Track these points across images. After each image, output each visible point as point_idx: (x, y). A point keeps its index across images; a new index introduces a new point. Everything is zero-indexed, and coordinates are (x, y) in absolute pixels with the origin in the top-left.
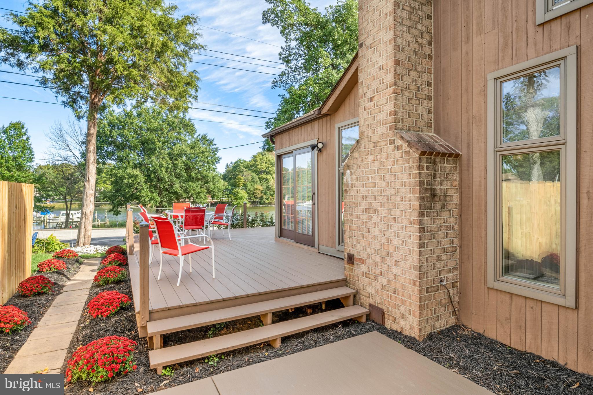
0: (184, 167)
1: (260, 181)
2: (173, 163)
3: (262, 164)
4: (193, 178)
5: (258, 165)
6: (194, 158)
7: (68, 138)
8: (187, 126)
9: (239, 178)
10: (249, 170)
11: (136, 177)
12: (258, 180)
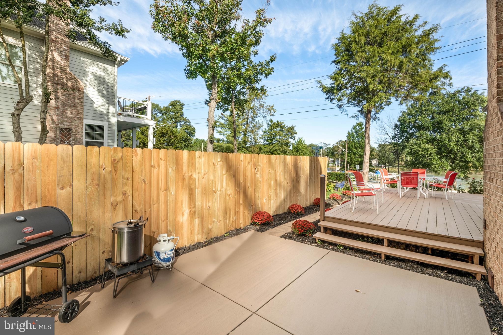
7: (387, 127)
11: (427, 149)
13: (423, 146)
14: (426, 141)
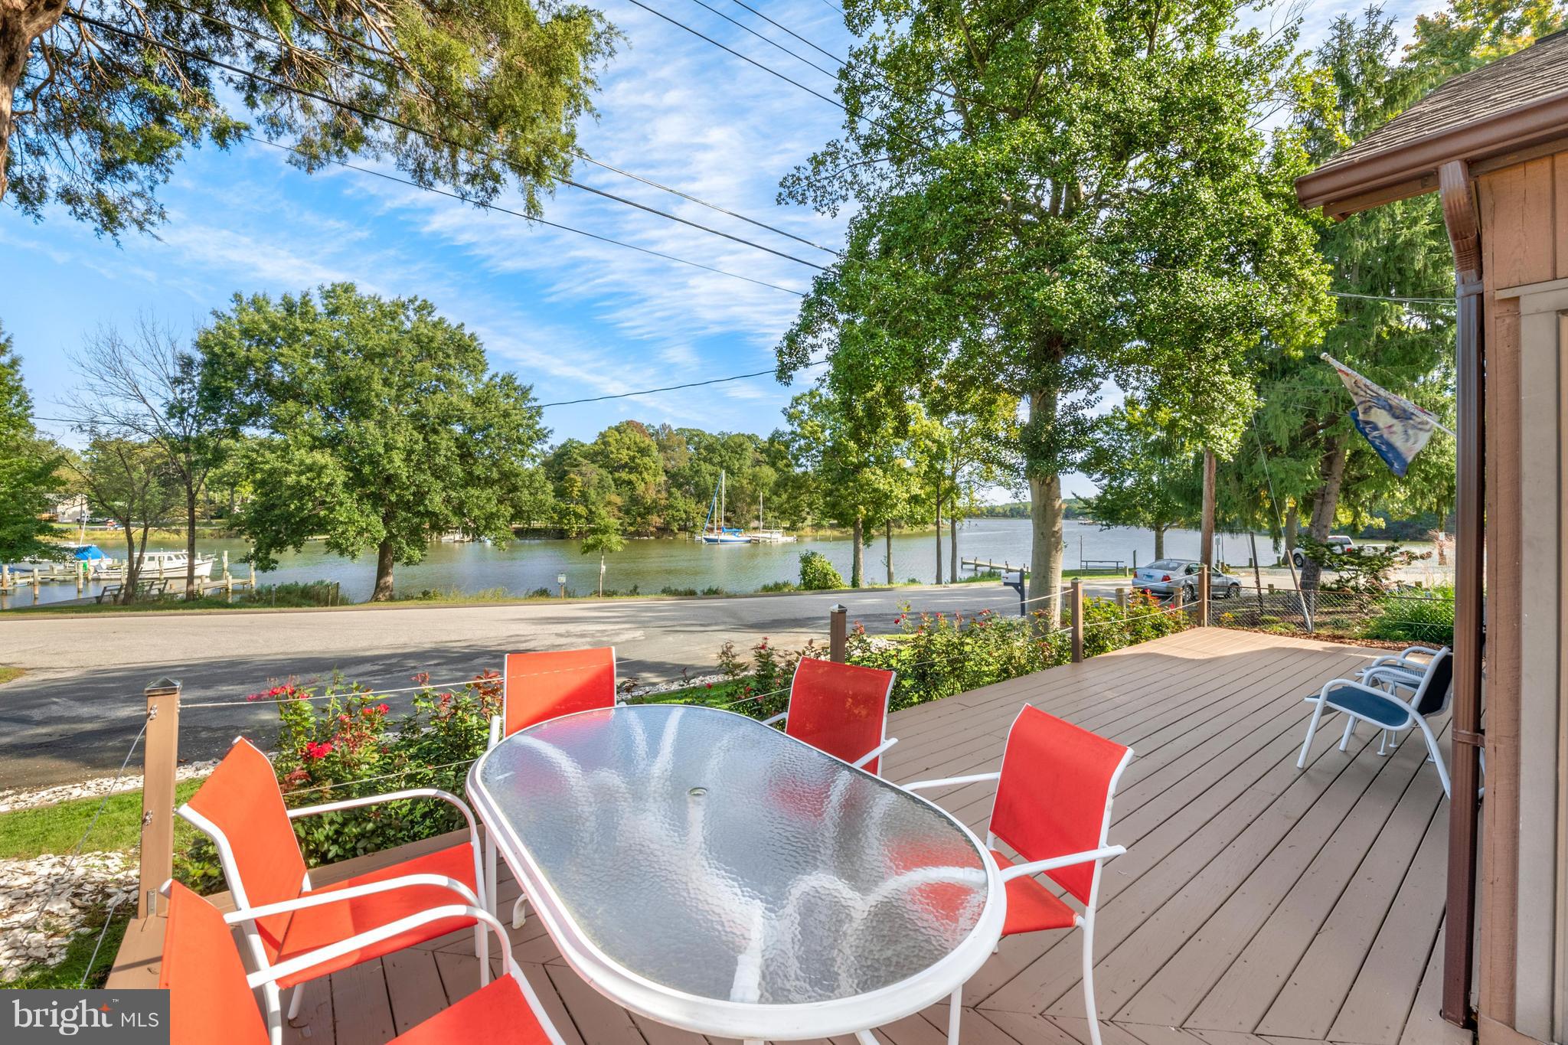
0: (457, 451)
1: (616, 485)
2: (425, 439)
3: (621, 451)
4: (479, 478)
5: (612, 452)
6: (483, 430)
8: (466, 350)
9: (571, 479)
10: (593, 462)
11: (319, 470)
12: (612, 483)
13: (300, 455)
14: (308, 438)
